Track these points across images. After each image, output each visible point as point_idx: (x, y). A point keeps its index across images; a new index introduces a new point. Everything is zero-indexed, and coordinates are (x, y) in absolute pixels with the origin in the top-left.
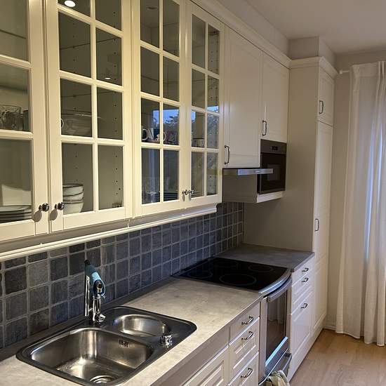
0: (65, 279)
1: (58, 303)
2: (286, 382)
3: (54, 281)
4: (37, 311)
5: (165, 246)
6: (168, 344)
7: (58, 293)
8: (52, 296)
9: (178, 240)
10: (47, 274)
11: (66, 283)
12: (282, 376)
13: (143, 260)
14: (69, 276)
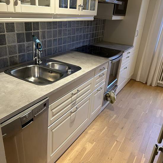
0: (24, 43)
1: (21, 54)
2: (114, 95)
3: (19, 44)
4: (12, 56)
5: (68, 36)
6: (69, 73)
7: (21, 49)
8: (18, 50)
9: (75, 34)
10: (15, 39)
11: (24, 45)
12: (113, 92)
13: (59, 41)
14: (25, 42)
